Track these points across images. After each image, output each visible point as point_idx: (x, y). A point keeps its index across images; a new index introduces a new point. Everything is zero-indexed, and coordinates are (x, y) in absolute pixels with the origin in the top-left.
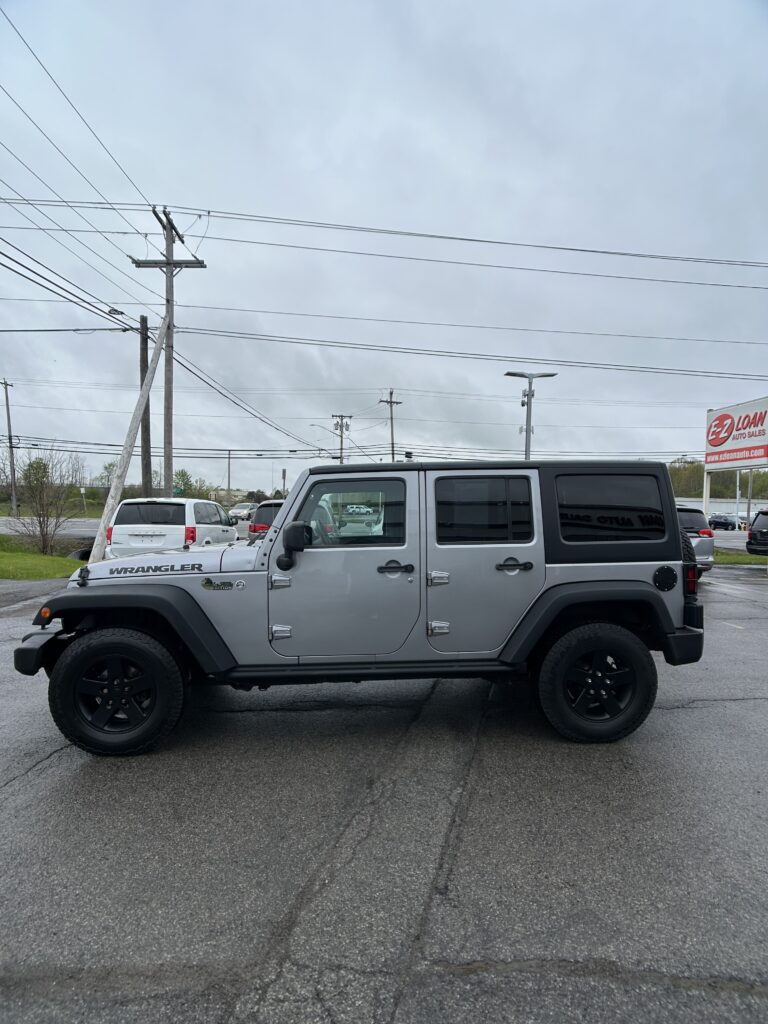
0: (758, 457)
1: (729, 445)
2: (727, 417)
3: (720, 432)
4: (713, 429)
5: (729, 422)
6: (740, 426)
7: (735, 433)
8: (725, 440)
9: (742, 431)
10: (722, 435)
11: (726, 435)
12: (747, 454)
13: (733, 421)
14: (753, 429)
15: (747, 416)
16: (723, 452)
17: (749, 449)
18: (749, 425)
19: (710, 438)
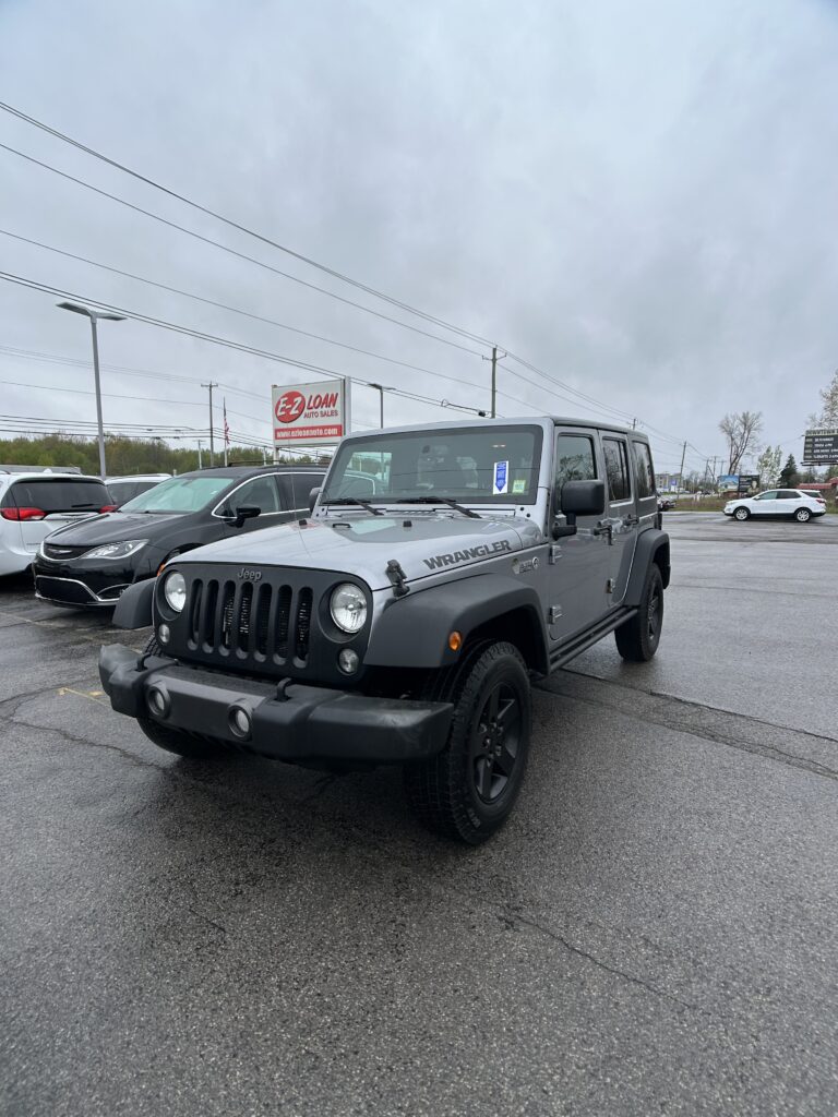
0: (332, 435)
1: (301, 422)
2: (297, 394)
3: (290, 409)
4: (281, 406)
5: (299, 399)
6: (312, 405)
7: (306, 411)
8: (296, 417)
9: (314, 410)
10: (293, 412)
11: (297, 412)
12: (321, 432)
13: (303, 399)
14: (324, 409)
15: (319, 396)
16: (295, 429)
17: (323, 428)
18: (321, 404)
19: (279, 414)
